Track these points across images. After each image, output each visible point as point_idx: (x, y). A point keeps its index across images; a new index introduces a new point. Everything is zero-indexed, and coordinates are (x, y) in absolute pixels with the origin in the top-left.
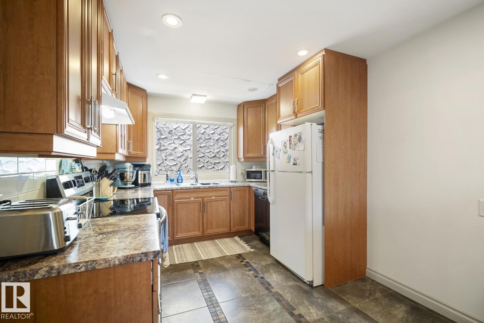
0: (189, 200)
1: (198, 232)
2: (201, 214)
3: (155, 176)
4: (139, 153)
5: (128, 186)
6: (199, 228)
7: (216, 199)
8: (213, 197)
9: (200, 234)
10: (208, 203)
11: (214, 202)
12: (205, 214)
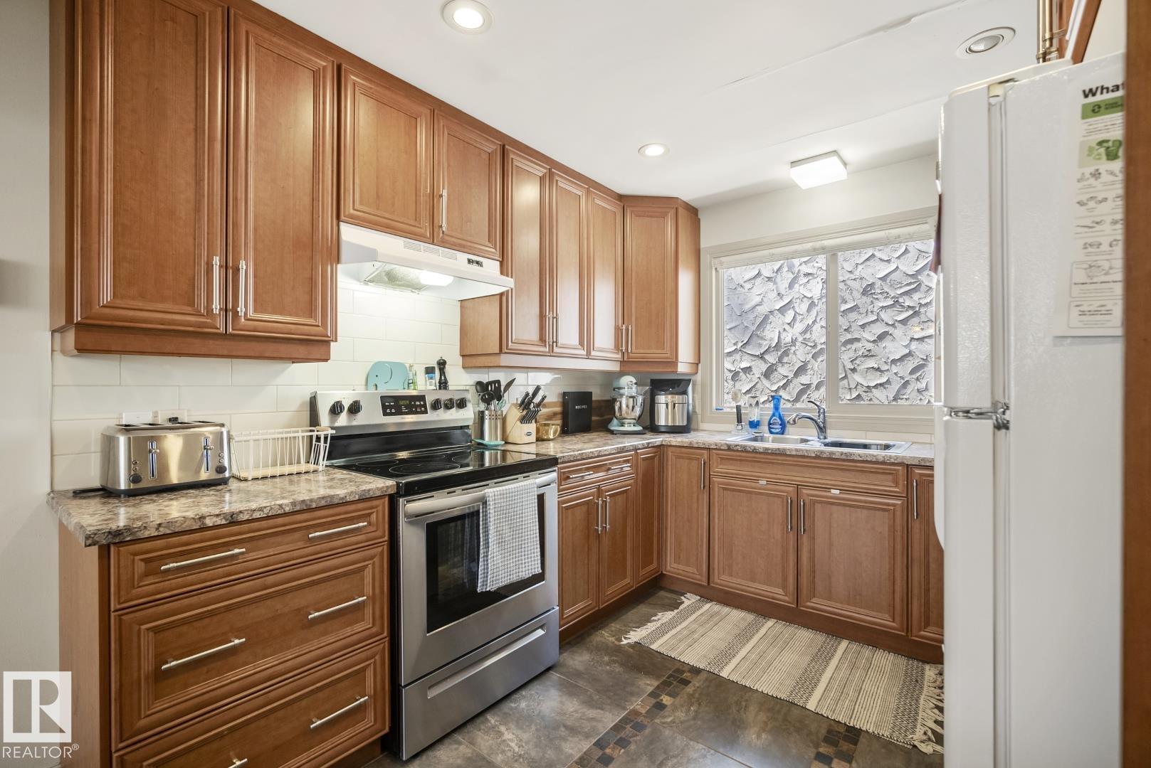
0: (753, 484)
1: (780, 591)
2: (792, 536)
3: (717, 409)
4: (654, 353)
5: (626, 428)
6: (785, 579)
7: (844, 499)
8: (833, 491)
9: (786, 598)
10: (818, 506)
11: (840, 508)
12: (805, 540)
